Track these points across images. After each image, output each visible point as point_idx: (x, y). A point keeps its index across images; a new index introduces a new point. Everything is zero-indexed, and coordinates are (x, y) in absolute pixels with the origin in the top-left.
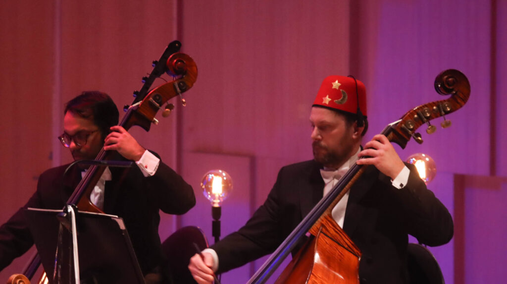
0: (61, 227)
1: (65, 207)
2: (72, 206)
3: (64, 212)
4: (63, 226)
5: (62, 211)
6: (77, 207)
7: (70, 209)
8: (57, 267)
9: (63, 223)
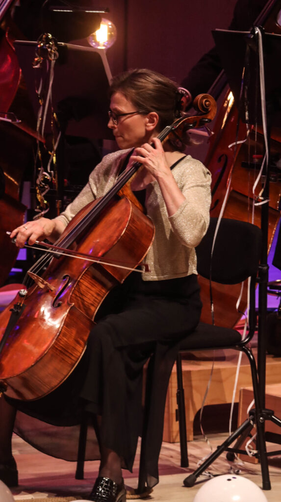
0: (248, 48)
1: (252, 29)
2: (260, 28)
3: (251, 33)
4: (249, 46)
5: (249, 32)
6: (264, 29)
7: (258, 31)
8: (244, 88)
9: (250, 45)
